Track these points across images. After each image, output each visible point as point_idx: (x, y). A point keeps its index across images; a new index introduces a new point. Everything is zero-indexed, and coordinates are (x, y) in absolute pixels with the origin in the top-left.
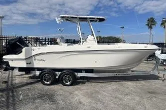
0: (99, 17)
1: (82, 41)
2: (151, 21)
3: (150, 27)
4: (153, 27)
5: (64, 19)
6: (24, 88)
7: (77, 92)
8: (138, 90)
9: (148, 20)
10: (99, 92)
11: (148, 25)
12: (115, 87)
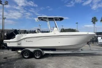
0: (60, 17)
1: (50, 31)
2: (95, 19)
3: (94, 23)
4: (96, 22)
5: (40, 19)
6: (17, 61)
7: (49, 64)
8: (88, 62)
9: (93, 19)
10: (63, 64)
11: (92, 21)
12: (73, 60)
